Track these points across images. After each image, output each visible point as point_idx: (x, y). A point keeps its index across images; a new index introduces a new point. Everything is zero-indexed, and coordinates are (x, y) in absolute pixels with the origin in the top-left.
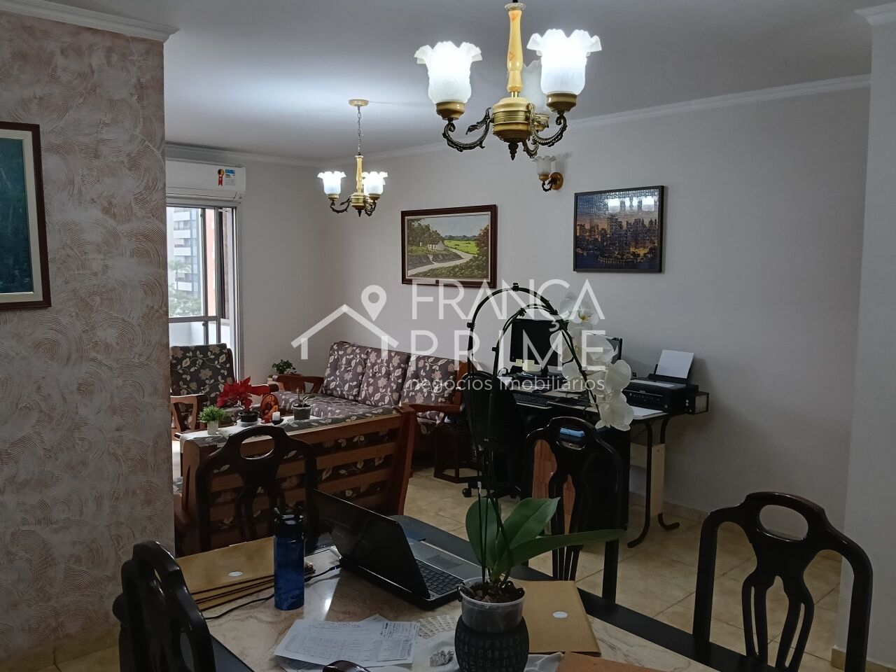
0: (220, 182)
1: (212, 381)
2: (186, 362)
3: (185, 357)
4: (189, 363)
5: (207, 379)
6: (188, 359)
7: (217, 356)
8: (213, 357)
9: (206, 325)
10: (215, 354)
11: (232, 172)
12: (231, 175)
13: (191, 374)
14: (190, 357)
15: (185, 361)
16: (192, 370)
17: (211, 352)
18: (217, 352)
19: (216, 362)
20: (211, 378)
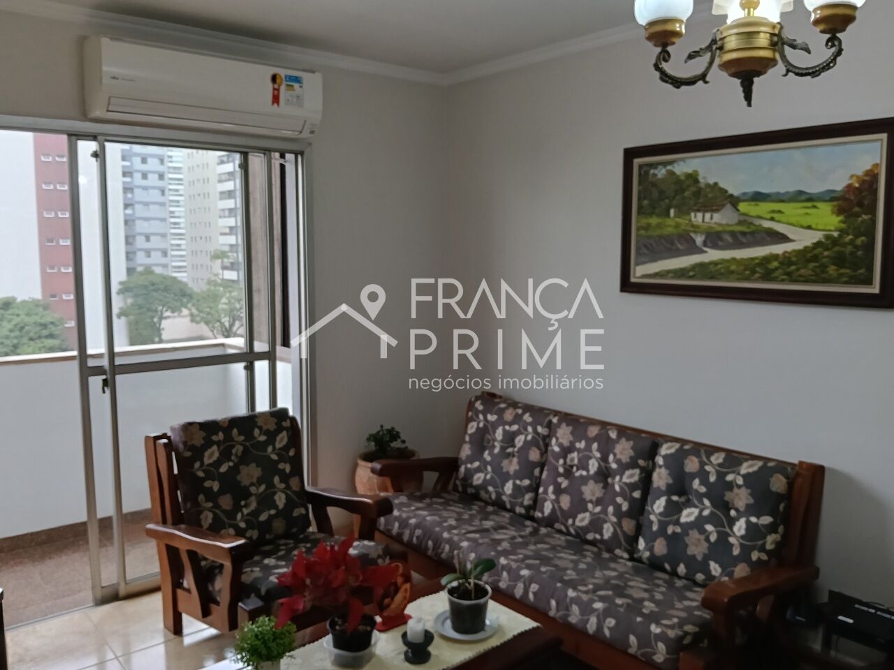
0: (276, 99)
1: (263, 488)
2: (211, 455)
3: (208, 443)
4: (217, 455)
5: (252, 484)
6: (215, 448)
7: (272, 436)
8: (263, 438)
9: (250, 369)
10: (267, 433)
11: (297, 80)
12: (296, 85)
13: (222, 478)
14: (218, 443)
15: (210, 451)
16: (223, 469)
17: (260, 428)
18: (271, 426)
19: (270, 449)
20: (260, 481)
